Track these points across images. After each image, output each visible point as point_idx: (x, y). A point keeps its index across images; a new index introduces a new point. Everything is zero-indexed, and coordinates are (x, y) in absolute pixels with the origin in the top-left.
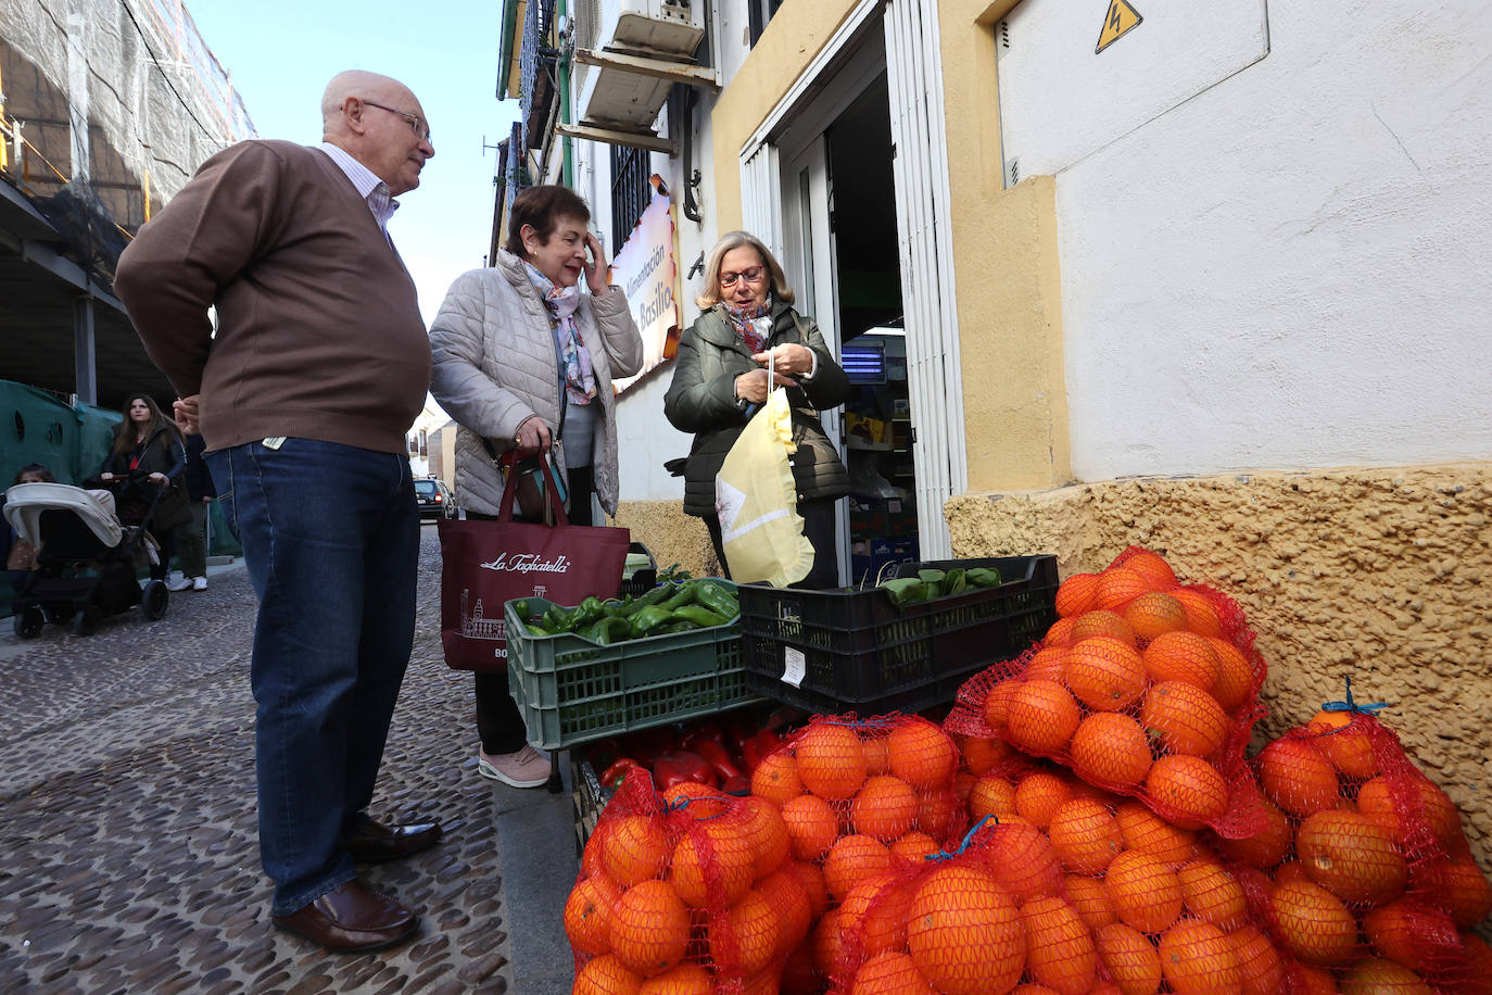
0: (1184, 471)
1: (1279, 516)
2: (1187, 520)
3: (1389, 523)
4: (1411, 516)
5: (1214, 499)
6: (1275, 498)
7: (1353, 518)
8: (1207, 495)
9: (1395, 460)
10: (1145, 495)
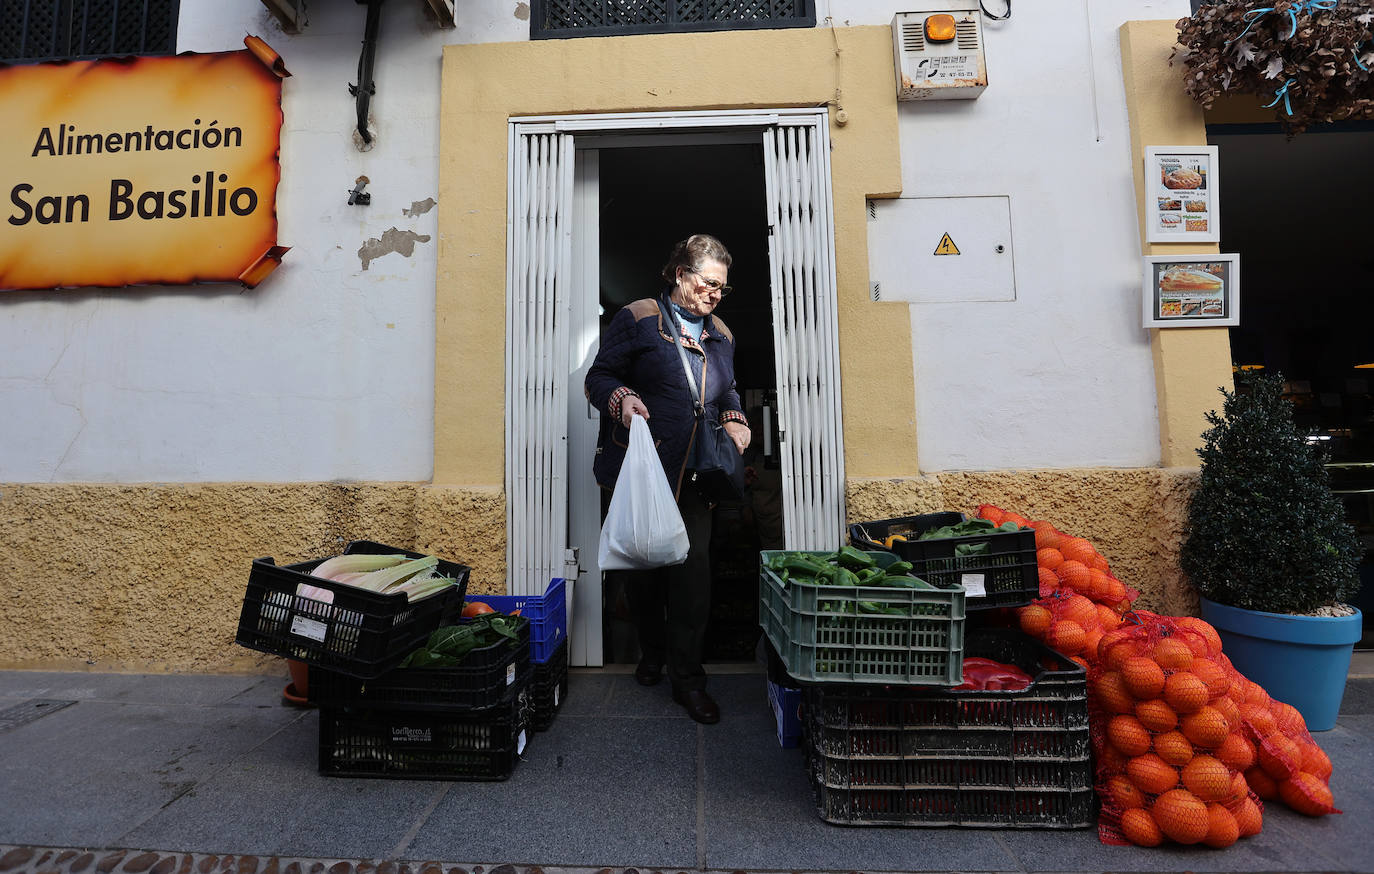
0: (980, 468)
1: (1028, 488)
2: (990, 491)
3: (1068, 489)
4: (1074, 486)
5: (1003, 481)
6: (1028, 481)
7: (1055, 487)
8: (1000, 479)
9: (1064, 467)
10: (968, 479)
